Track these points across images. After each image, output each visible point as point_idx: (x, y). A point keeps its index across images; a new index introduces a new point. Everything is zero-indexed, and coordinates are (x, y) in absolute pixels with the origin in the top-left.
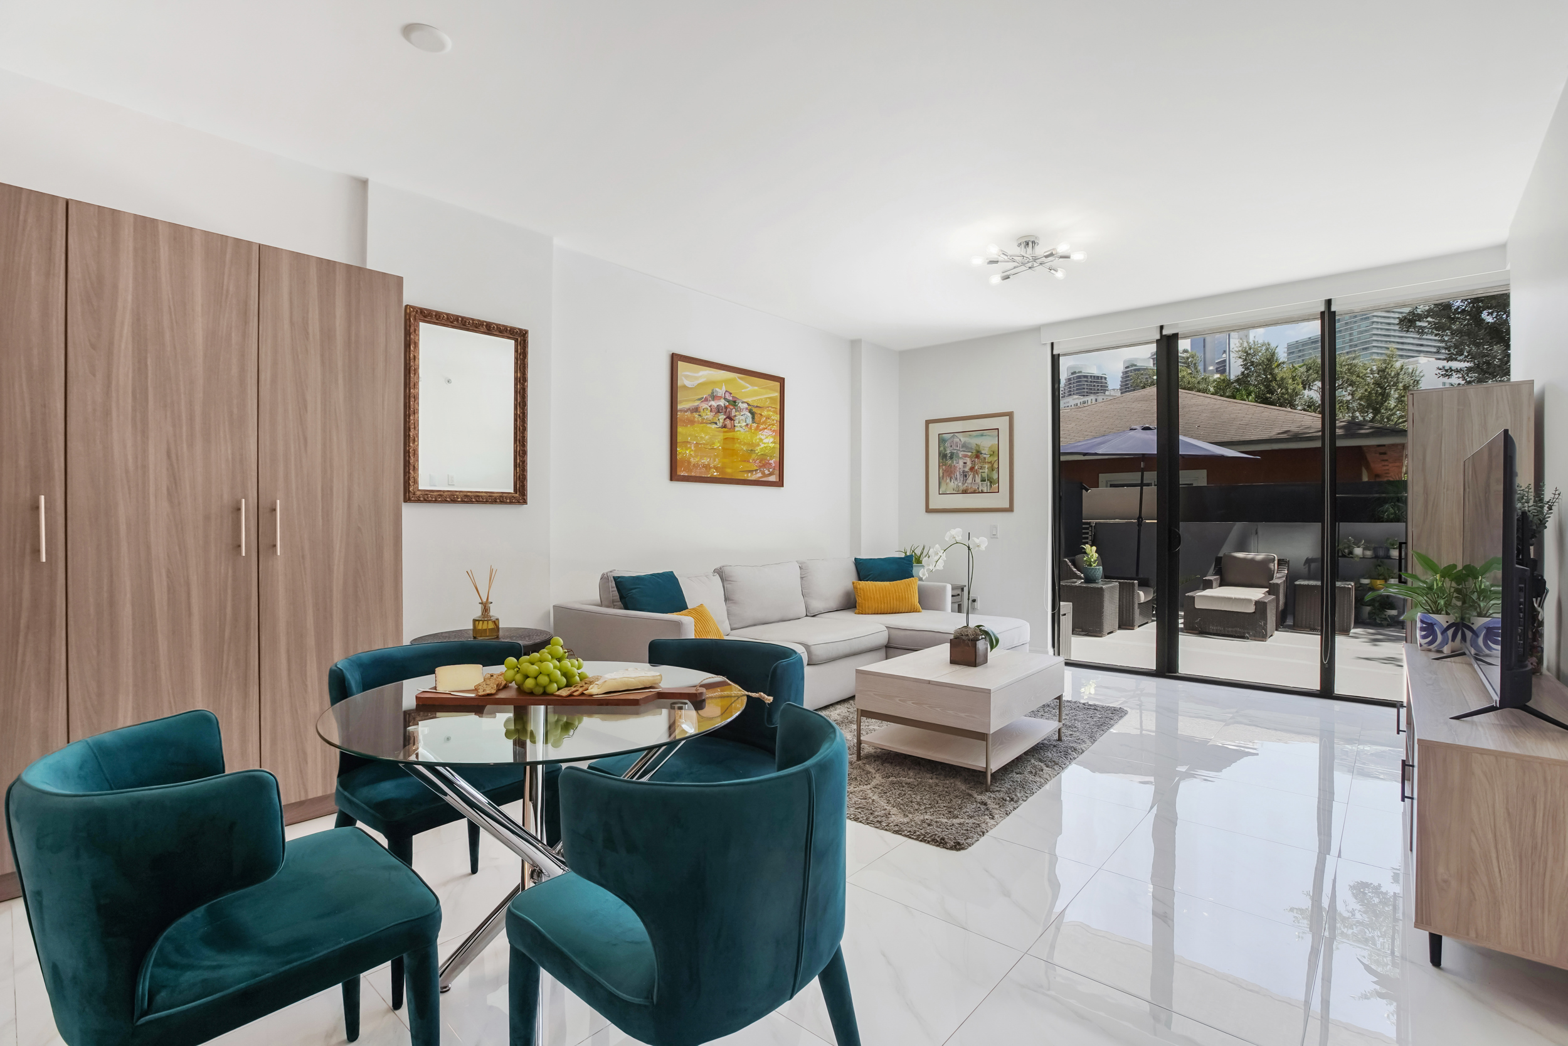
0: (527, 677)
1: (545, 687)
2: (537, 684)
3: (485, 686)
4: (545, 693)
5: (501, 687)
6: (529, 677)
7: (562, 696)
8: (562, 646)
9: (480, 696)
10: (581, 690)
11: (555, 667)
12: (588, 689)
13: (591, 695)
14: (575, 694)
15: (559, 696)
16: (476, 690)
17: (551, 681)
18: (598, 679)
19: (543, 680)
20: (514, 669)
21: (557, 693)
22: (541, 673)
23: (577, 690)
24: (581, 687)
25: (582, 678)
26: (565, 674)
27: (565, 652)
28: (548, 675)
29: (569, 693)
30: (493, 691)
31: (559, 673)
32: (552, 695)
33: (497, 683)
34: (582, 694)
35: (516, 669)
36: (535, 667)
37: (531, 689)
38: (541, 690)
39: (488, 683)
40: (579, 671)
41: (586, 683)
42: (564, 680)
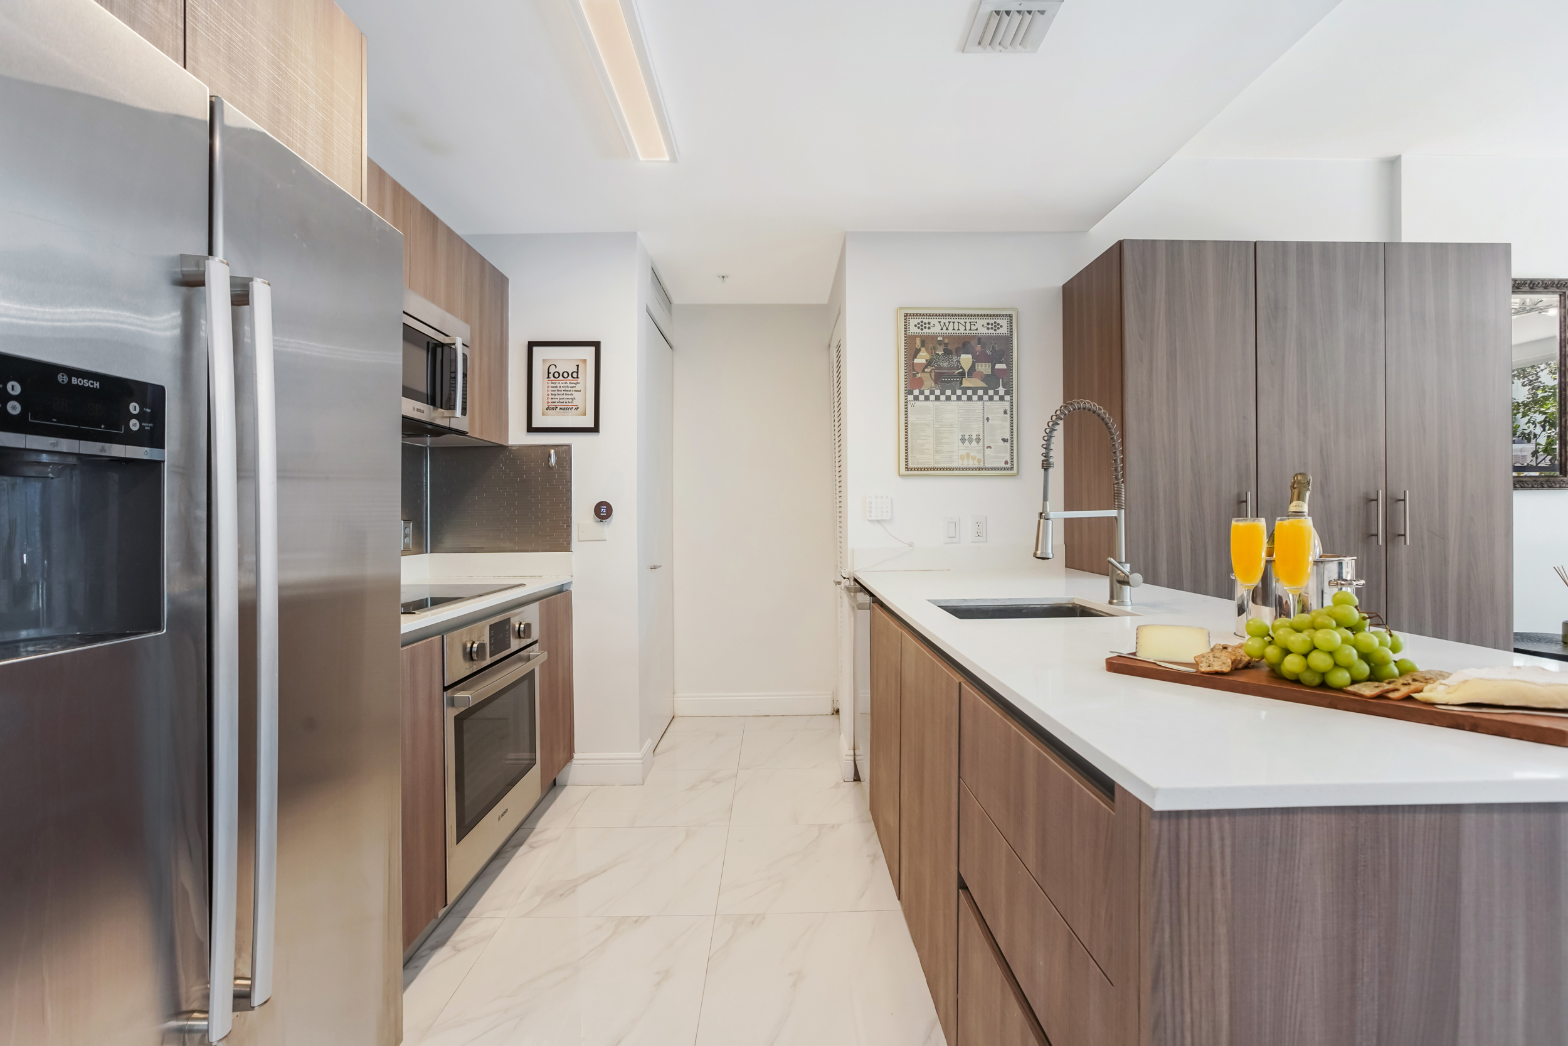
0: (1287, 652)
1: (1323, 674)
2: (1308, 668)
3: (1211, 659)
4: (1324, 685)
5: (1240, 666)
6: (1291, 653)
7: (1361, 696)
8: (1356, 607)
9: (1203, 673)
10: (1404, 691)
11: (1345, 641)
12: (1421, 691)
13: (1433, 704)
14: (1391, 695)
15: (1355, 694)
16: (1196, 665)
17: (1336, 665)
18: (1442, 675)
19: (1320, 661)
20: (1263, 637)
21: (1351, 689)
22: (1315, 648)
23: (1396, 690)
24: (1404, 684)
25: (1405, 670)
26: (1365, 657)
27: (1364, 619)
28: (1331, 653)
29: (1376, 691)
30: (1226, 669)
31: (1355, 652)
32: (1340, 690)
33: (1233, 658)
34: (1409, 698)
35: (1267, 639)
36: (1304, 636)
37: (1297, 675)
38: (1317, 681)
39: (1217, 655)
40: (1397, 657)
41: (1414, 680)
42: (1364, 669)
